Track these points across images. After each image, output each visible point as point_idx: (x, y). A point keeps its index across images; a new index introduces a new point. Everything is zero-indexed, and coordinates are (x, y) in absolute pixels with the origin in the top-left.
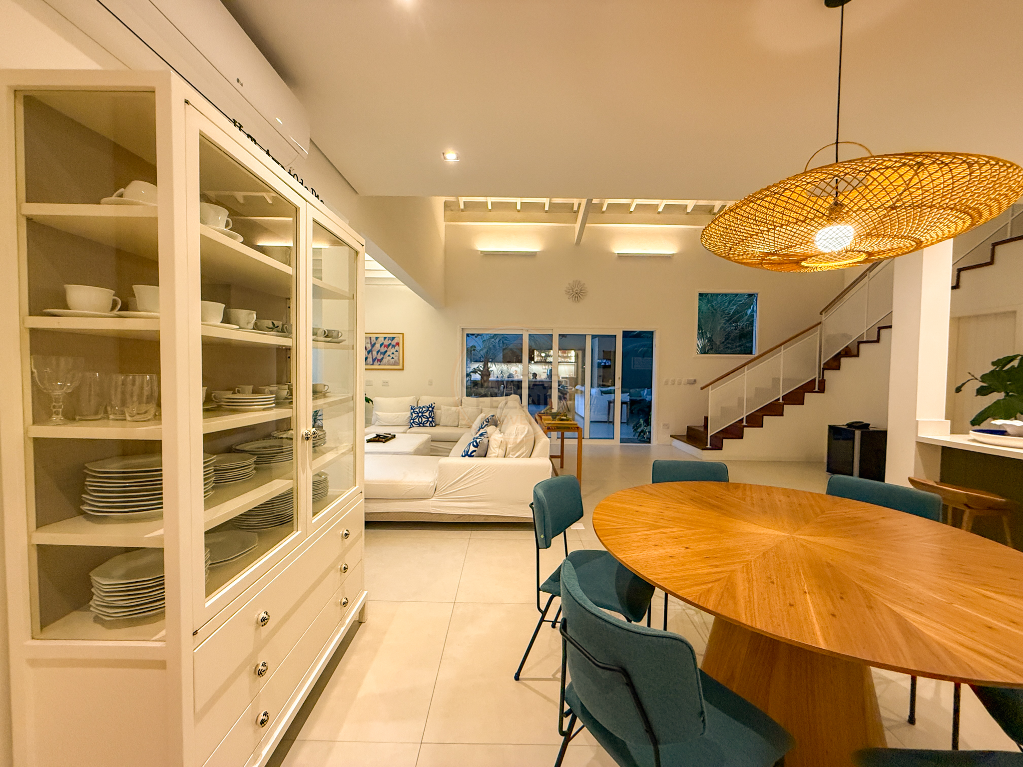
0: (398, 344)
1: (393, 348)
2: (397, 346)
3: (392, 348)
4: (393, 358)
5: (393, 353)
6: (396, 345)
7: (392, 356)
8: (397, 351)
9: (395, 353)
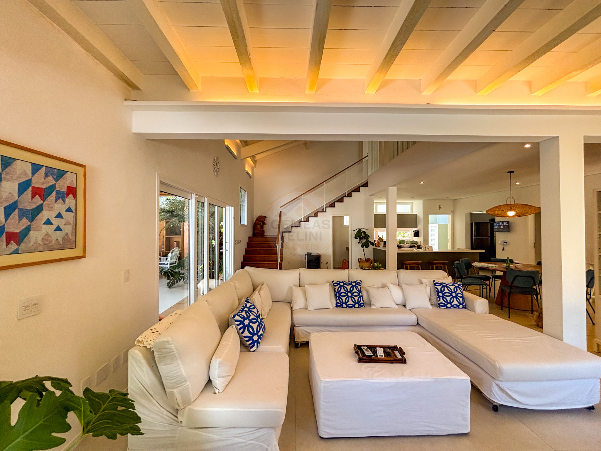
0: (72, 191)
1: (60, 201)
2: (71, 196)
3: (57, 199)
4: (58, 229)
5: (59, 216)
6: (68, 194)
7: (56, 222)
8: (69, 210)
9: (64, 214)
